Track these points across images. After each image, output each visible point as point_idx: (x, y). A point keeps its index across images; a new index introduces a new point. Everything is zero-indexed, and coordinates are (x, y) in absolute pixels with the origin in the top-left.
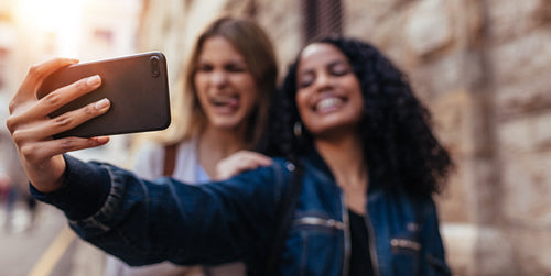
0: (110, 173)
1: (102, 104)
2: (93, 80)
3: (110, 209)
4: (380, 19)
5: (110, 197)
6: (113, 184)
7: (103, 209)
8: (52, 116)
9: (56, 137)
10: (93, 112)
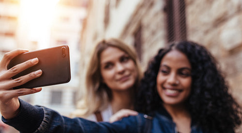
0: (44, 110)
1: (38, 72)
2: (34, 60)
3: (43, 129)
4: (207, 32)
5: (43, 122)
6: (45, 116)
7: (39, 129)
8: (13, 78)
9: (14, 88)
10: (33, 76)
